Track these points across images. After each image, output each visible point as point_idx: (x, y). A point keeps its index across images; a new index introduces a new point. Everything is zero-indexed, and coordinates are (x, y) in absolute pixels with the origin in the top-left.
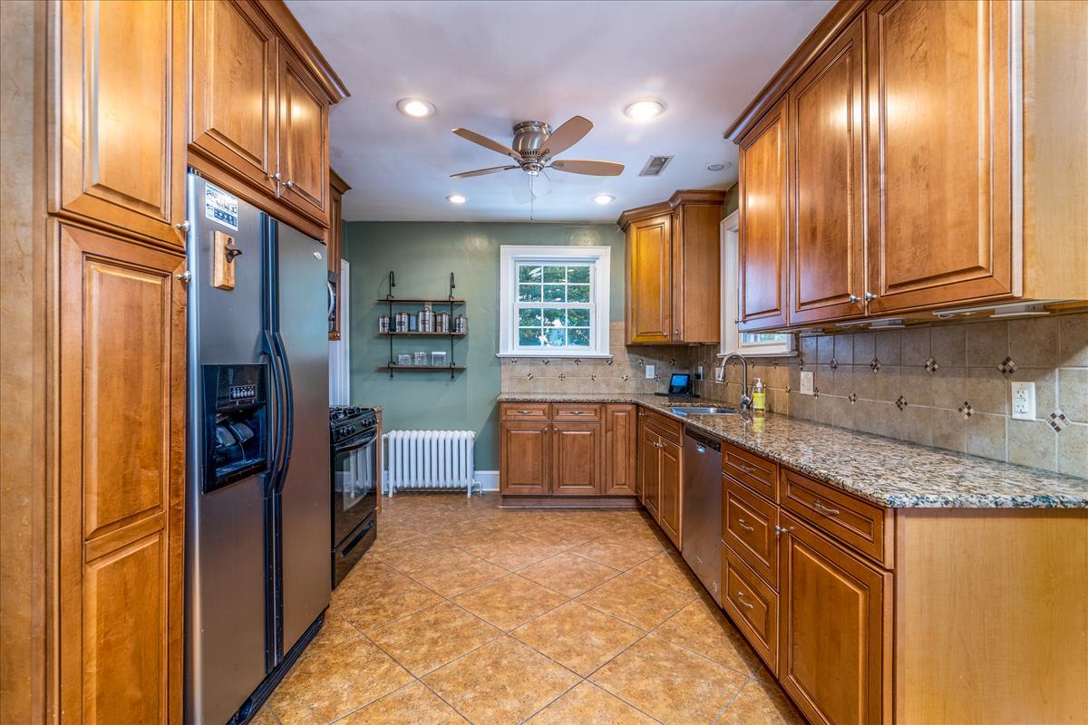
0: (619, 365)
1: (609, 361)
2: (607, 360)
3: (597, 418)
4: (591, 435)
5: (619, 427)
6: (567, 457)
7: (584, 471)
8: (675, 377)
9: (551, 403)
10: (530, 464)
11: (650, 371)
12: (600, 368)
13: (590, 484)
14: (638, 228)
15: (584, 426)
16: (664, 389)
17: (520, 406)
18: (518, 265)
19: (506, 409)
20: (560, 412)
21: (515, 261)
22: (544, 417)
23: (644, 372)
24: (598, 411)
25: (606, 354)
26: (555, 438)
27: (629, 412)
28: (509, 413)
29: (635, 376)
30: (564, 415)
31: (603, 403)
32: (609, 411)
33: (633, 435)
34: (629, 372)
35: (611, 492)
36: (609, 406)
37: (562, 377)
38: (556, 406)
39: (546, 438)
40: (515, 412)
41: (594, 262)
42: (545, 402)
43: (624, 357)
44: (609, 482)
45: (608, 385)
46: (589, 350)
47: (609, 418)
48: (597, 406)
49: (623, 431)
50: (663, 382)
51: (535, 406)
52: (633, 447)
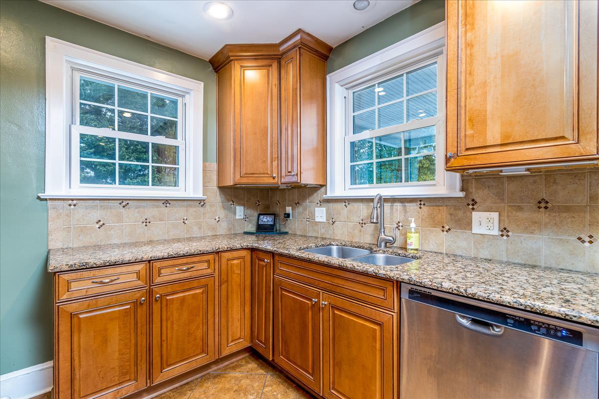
0: (211, 206)
1: (201, 202)
2: (200, 201)
3: (209, 271)
4: (202, 293)
5: (235, 276)
6: (172, 328)
7: (195, 339)
8: (261, 217)
9: (149, 261)
10: (117, 355)
11: (240, 211)
12: (192, 210)
13: (203, 352)
14: (242, 67)
15: (195, 284)
16: (252, 228)
17: (97, 273)
18: (77, 76)
19: (69, 283)
20: (162, 271)
21: (73, 69)
22: (140, 283)
23: (235, 213)
24: (212, 262)
25: (200, 195)
26: (156, 307)
27: (243, 258)
28: (74, 286)
29: (226, 217)
30: (168, 274)
31: (217, 252)
32: (224, 261)
33: (248, 282)
34: (221, 213)
35: (226, 352)
36: (223, 254)
37: (146, 222)
38: (157, 265)
39: (142, 312)
40: (87, 284)
41: (183, 96)
42: (142, 261)
43: (216, 198)
44: (224, 342)
45: (200, 228)
46: (179, 190)
47: (224, 267)
48: (211, 257)
49: (238, 280)
50: (250, 221)
51: (124, 269)
52: (248, 294)
